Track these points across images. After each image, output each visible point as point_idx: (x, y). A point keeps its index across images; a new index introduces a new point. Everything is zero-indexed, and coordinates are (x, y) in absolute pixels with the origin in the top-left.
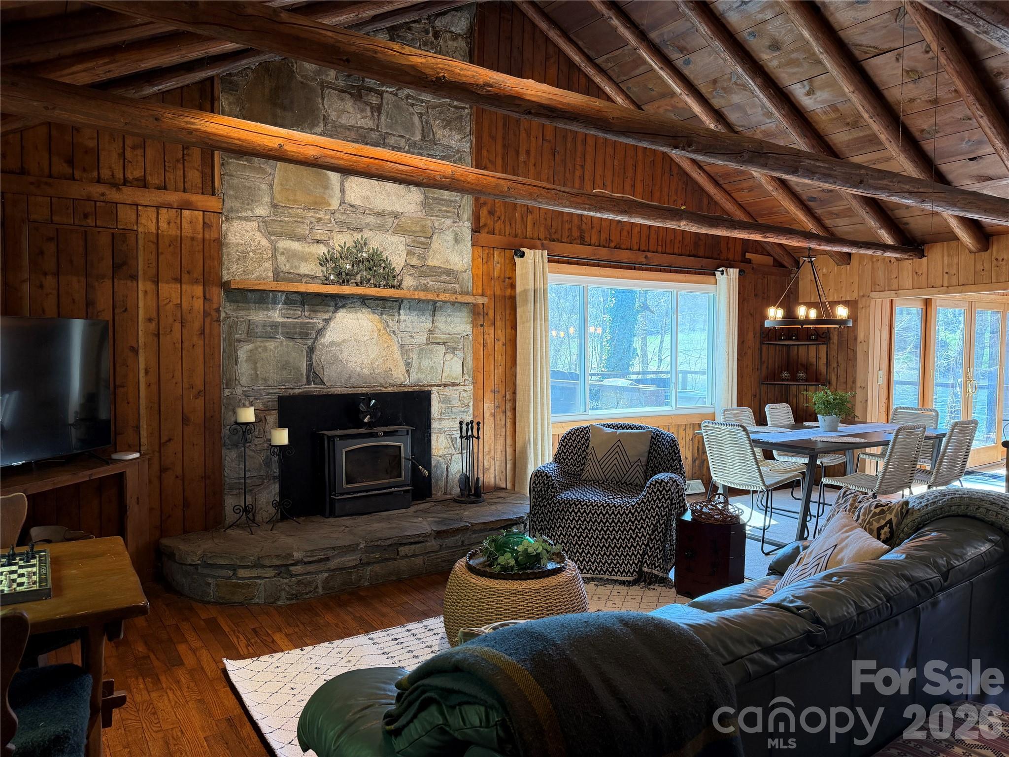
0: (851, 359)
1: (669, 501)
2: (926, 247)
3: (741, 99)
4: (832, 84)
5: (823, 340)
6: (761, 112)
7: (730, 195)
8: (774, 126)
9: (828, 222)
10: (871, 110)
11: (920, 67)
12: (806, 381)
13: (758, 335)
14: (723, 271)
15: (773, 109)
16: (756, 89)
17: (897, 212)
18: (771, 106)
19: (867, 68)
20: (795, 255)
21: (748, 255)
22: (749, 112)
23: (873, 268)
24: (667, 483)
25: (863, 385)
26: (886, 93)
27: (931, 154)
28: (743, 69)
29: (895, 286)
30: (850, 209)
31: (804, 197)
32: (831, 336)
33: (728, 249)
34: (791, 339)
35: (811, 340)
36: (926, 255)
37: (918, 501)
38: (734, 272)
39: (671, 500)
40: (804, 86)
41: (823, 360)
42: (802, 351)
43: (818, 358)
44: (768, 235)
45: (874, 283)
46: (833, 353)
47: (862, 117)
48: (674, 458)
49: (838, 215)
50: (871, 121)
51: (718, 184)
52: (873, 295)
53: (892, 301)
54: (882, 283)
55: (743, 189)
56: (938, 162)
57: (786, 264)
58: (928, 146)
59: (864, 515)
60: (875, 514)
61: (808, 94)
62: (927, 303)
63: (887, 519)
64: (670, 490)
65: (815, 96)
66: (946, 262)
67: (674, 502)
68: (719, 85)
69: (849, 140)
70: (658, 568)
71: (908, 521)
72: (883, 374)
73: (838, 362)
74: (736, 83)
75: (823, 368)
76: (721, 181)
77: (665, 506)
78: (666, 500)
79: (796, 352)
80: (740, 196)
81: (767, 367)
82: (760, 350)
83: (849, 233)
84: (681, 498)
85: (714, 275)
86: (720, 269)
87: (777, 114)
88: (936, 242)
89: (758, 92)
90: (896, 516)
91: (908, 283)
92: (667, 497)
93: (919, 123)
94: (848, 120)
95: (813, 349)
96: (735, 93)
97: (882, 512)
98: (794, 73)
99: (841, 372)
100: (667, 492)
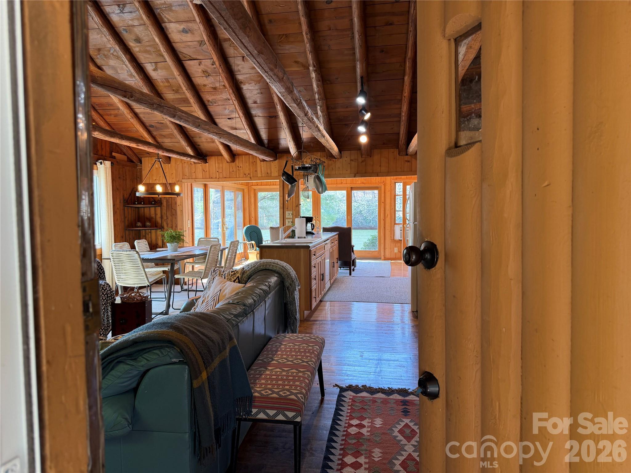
0: (174, 214)
1: (106, 295)
2: (208, 158)
3: (115, 63)
4: (168, 68)
5: (158, 204)
6: (127, 74)
7: (102, 117)
8: (134, 83)
9: (160, 140)
10: (187, 86)
11: (209, 70)
12: (151, 227)
13: (122, 201)
14: (101, 162)
15: (135, 74)
16: (127, 61)
17: (194, 139)
18: (134, 72)
19: (185, 65)
20: (139, 156)
21: (114, 154)
22: (119, 72)
23: (182, 167)
24: (104, 286)
25: (181, 228)
26: (193, 79)
27: (213, 113)
28: (120, 49)
29: (194, 177)
30: (172, 134)
31: (147, 124)
32: (163, 202)
33: (102, 149)
34: (141, 204)
35: (152, 204)
36: (208, 162)
37: (248, 267)
38: (108, 163)
39: (107, 295)
40: (152, 66)
41: (159, 215)
42: (147, 210)
43: (156, 214)
44: (139, 145)
45: (184, 175)
46: (164, 211)
47: (182, 89)
48: (101, 272)
49: (164, 136)
50: (187, 91)
51: (95, 109)
52: (183, 180)
53: (191, 184)
54: (188, 175)
55: (111, 115)
56: (215, 117)
57: (134, 161)
58: (211, 109)
59: (227, 276)
60: (232, 275)
61: (154, 70)
62: (205, 186)
63: (237, 276)
64: (106, 289)
65: (157, 72)
66: (217, 166)
67: (109, 296)
68: (102, 52)
69: (173, 99)
70: (103, 335)
71: (245, 275)
72: (190, 222)
73: (167, 216)
74: (112, 54)
75: (159, 220)
76: (97, 108)
77: (104, 298)
78: (104, 295)
79: (143, 211)
80: (108, 119)
81: (128, 220)
82: (124, 210)
83: (170, 146)
84: (112, 293)
85: (96, 164)
86: (100, 161)
87: (137, 77)
88: (212, 156)
89: (127, 63)
90: (240, 274)
91: (200, 175)
92: (105, 293)
93: (207, 97)
94: (174, 88)
95: (152, 210)
96: (112, 59)
97: (234, 274)
98: (148, 58)
99: (169, 222)
100: (105, 290)
